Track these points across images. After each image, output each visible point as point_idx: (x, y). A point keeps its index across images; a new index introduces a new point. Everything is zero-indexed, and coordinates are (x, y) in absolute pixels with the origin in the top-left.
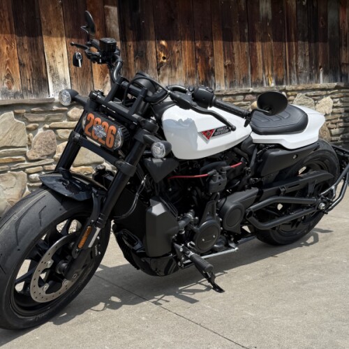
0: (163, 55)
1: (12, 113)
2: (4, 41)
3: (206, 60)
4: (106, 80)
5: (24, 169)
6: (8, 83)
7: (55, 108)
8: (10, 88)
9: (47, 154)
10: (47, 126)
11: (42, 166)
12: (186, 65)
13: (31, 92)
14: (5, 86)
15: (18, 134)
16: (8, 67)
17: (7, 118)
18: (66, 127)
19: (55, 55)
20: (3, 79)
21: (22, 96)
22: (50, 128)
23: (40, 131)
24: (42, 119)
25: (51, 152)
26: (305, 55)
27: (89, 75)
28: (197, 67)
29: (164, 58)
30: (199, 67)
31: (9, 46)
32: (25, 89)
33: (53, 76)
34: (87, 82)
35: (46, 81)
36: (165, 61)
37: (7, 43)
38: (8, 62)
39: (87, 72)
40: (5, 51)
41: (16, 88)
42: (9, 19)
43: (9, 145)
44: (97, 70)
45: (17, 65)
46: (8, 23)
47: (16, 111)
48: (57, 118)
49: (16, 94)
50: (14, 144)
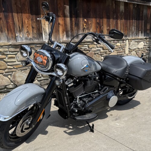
0: (85, 25)
2: (26, 18)
3: (101, 27)
4: (64, 34)
6: (27, 35)
8: (28, 37)
12: (93, 29)
13: (36, 38)
14: (26, 36)
16: (27, 28)
19: (46, 24)
20: (26, 33)
21: (33, 40)
26: (135, 26)
27: (58, 32)
28: (97, 29)
29: (85, 26)
30: (98, 30)
31: (28, 20)
32: (34, 37)
33: (44, 32)
34: (57, 35)
35: (42, 34)
36: (86, 27)
37: (27, 19)
38: (27, 26)
39: (57, 31)
40: (27, 22)
41: (30, 37)
42: (28, 10)
44: (61, 30)
45: (31, 28)
46: (28, 11)
47: (31, 46)
49: (30, 39)
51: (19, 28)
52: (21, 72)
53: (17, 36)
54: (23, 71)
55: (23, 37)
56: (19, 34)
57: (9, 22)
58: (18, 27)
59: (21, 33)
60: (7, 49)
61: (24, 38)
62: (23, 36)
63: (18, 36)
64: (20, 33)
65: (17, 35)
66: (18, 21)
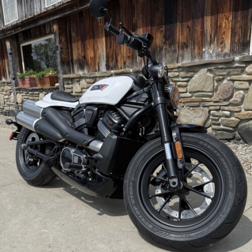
1: (206, 69)
2: (224, 18)
5: (208, 106)
6: (221, 48)
7: (236, 65)
8: (222, 51)
9: (223, 98)
10: (229, 78)
11: (220, 106)
14: (219, 49)
15: (207, 83)
16: (223, 36)
17: (202, 73)
18: (241, 79)
20: (219, 44)
22: (230, 80)
23: (225, 81)
24: (225, 73)
25: (226, 97)
31: (226, 21)
32: (232, 51)
35: (249, 43)
37: (226, 19)
38: (224, 33)
40: (224, 25)
43: (201, 90)
45: (230, 34)
47: (209, 68)
48: (236, 73)
50: (204, 90)
51: (211, 37)
52: (189, 109)
53: (204, 52)
54: (191, 108)
55: (213, 52)
56: (207, 48)
57: (197, 30)
58: (209, 36)
59: (212, 45)
60: (177, 74)
61: (214, 55)
62: (214, 50)
63: (206, 52)
64: (210, 46)
65: (204, 50)
66: (211, 25)
